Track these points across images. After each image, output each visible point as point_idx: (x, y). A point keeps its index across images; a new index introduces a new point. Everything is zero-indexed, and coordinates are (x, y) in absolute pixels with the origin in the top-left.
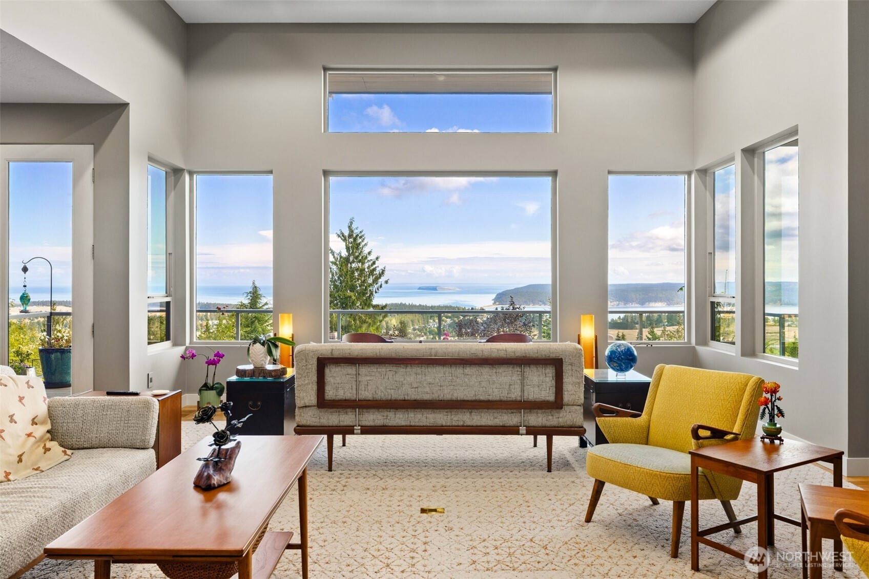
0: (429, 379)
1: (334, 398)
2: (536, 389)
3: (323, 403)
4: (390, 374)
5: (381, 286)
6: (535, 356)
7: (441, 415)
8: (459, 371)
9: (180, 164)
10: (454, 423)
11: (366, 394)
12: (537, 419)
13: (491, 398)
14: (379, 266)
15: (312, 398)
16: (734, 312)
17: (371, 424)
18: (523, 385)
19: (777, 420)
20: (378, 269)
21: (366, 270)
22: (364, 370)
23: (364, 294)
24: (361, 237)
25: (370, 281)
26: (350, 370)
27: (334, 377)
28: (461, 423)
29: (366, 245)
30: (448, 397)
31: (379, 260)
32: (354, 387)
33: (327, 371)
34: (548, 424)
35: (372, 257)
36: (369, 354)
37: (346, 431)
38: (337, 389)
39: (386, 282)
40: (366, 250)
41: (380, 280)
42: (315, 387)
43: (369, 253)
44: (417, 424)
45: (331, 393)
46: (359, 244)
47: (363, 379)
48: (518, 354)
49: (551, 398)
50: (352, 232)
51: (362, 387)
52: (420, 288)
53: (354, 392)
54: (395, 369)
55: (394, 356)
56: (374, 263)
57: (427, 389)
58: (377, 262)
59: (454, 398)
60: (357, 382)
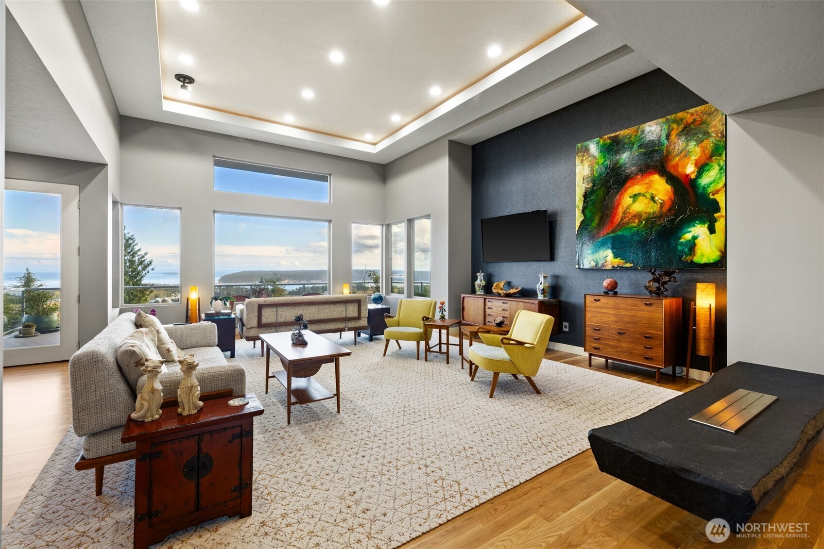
0: (309, 311)
1: (266, 322)
2: (351, 313)
3: (260, 325)
4: (292, 310)
5: (148, 272)
6: (351, 299)
8: (321, 307)
9: (119, 199)
10: (319, 329)
11: (281, 319)
12: (351, 324)
13: (334, 317)
14: (147, 259)
15: (255, 323)
16: (403, 283)
18: (346, 311)
19: (444, 312)
20: (146, 261)
21: (137, 261)
22: (280, 309)
23: (135, 277)
24: (132, 239)
25: (140, 268)
26: (274, 309)
27: (266, 313)
29: (136, 244)
30: (317, 318)
31: (148, 255)
32: (276, 317)
33: (263, 310)
34: (355, 326)
35: (141, 253)
36: (283, 302)
38: (267, 318)
39: (153, 269)
40: (136, 248)
41: (148, 268)
42: (257, 318)
43: (139, 250)
45: (264, 320)
46: (131, 244)
47: (280, 313)
48: (345, 299)
49: (357, 316)
51: (279, 317)
52: (164, 273)
53: (276, 319)
54: (294, 307)
55: (294, 302)
56: (143, 257)
57: (308, 316)
58: (145, 256)
59: (319, 319)
60: (277, 315)
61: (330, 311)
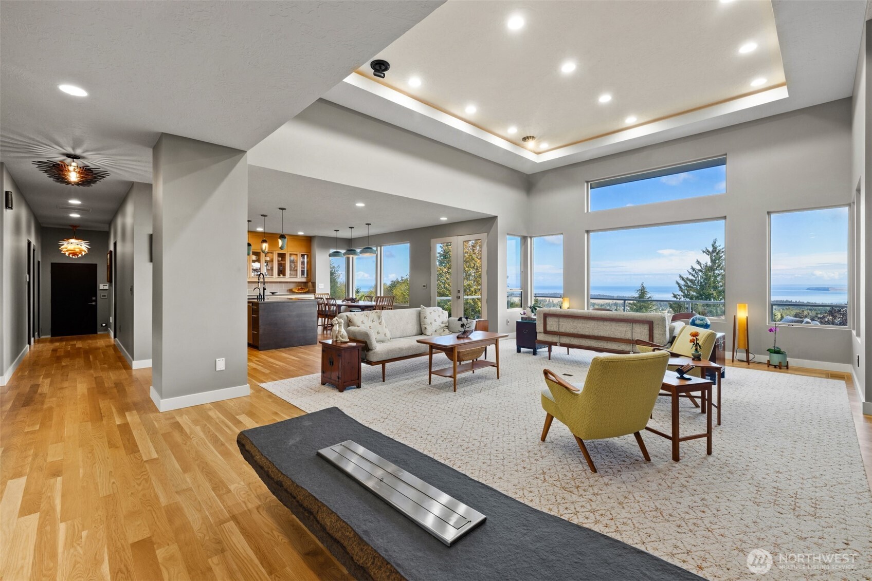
1: (550, 330)
2: (639, 335)
3: (546, 332)
4: (571, 323)
6: (637, 319)
7: (593, 342)
8: (601, 323)
10: (599, 347)
11: (562, 330)
13: (616, 337)
15: (542, 329)
17: (564, 342)
18: (632, 332)
22: (561, 320)
26: (556, 319)
27: (550, 322)
28: (603, 347)
30: (596, 335)
32: (557, 326)
33: (547, 319)
36: (563, 313)
37: (555, 344)
38: (551, 327)
42: (543, 325)
44: (583, 345)
45: (549, 328)
47: (561, 324)
48: (630, 317)
50: (716, 248)
51: (560, 327)
53: (557, 329)
54: (573, 320)
55: (574, 315)
57: (587, 330)
59: (599, 335)
60: (559, 325)
61: (611, 329)
